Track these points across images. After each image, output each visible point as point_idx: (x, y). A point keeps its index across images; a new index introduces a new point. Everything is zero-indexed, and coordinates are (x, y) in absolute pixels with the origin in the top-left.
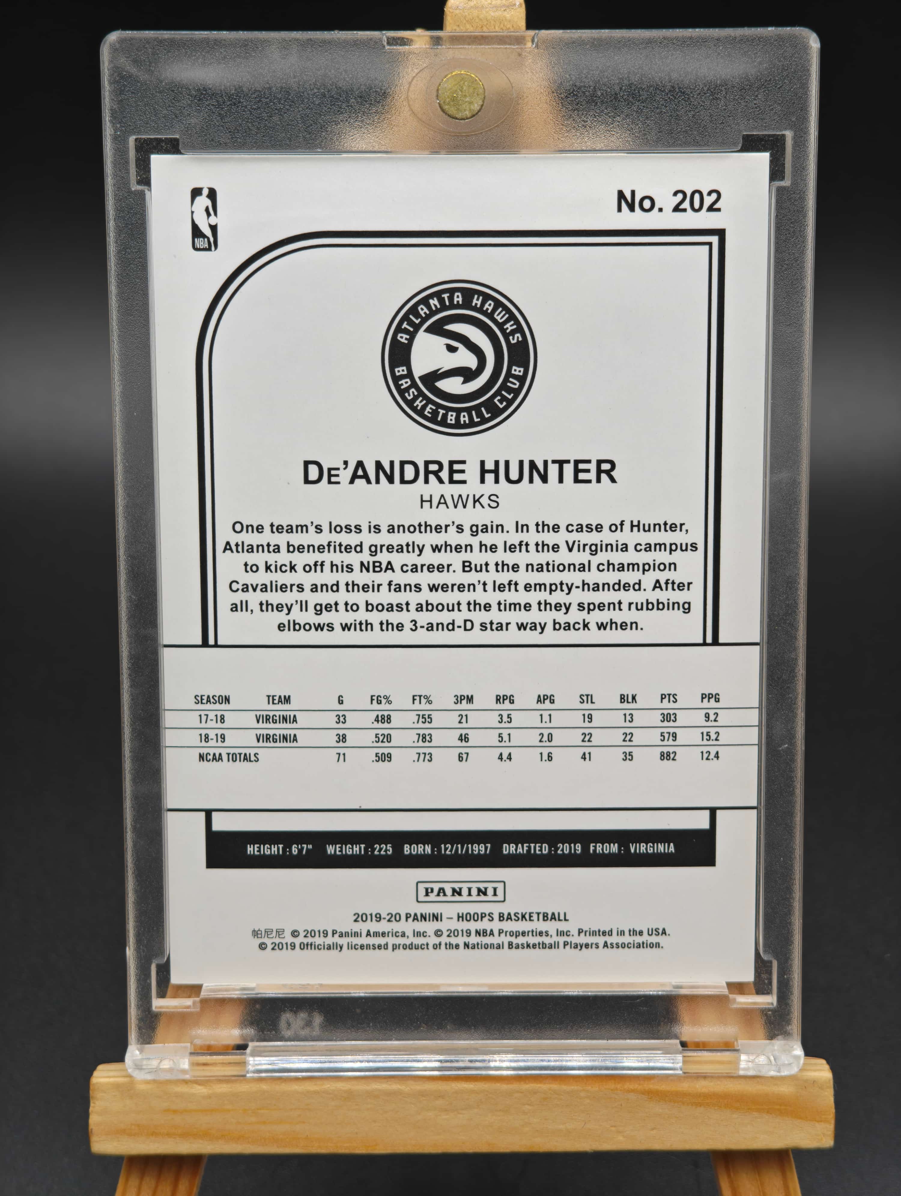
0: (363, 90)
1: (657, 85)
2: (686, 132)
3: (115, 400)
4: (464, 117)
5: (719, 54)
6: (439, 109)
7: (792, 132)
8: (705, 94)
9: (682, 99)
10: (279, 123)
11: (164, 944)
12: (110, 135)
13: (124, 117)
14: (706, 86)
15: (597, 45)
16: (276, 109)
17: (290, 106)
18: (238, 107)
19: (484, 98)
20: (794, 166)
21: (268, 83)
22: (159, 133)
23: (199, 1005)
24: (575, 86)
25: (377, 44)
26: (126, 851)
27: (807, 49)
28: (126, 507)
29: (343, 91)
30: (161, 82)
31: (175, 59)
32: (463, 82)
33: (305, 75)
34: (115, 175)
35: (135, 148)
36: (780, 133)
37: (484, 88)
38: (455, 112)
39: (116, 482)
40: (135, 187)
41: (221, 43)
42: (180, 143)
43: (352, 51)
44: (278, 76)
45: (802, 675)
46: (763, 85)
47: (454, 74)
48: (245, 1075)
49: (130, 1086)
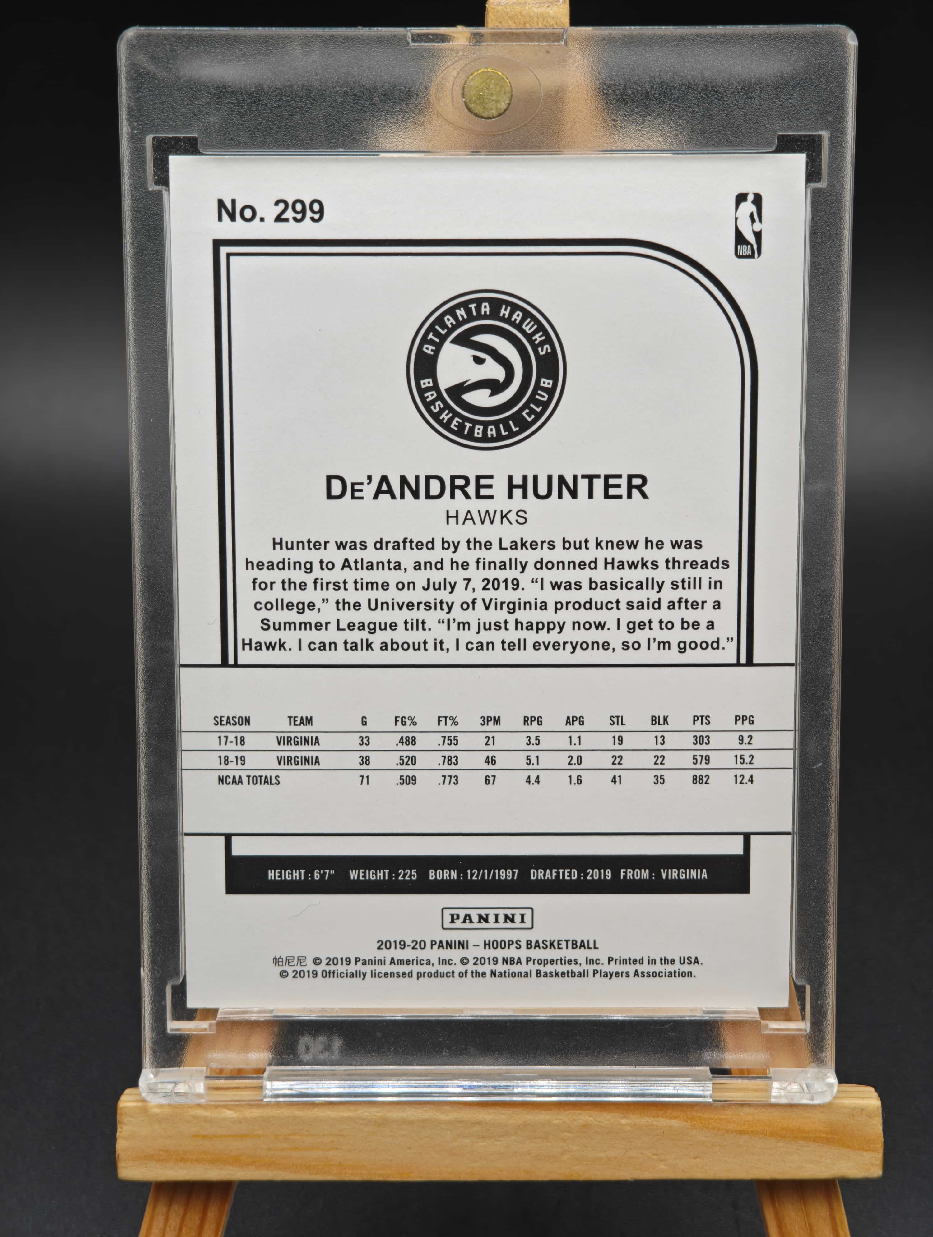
0: (387, 88)
1: (689, 83)
2: (719, 131)
3: (131, 406)
4: (491, 116)
5: (754, 51)
6: (465, 107)
7: (828, 133)
8: (739, 92)
9: (716, 98)
10: (300, 121)
11: (179, 965)
12: (127, 133)
13: (142, 115)
14: (740, 85)
15: (629, 42)
16: (297, 108)
17: (312, 104)
18: (258, 105)
19: (512, 96)
20: (830, 167)
21: (289, 81)
22: (177, 132)
23: (215, 1028)
24: (605, 84)
25: (400, 41)
26: (141, 869)
27: (844, 46)
28: (142, 515)
29: (366, 89)
30: (179, 79)
31: (194, 56)
32: (489, 80)
33: (327, 72)
34: (132, 175)
35: (153, 147)
36: (816, 133)
37: (511, 86)
38: (481, 110)
39: (131, 490)
40: (152, 187)
41: (241, 39)
42: (199, 142)
43: (376, 47)
44: (300, 73)
45: (837, 692)
46: (799, 84)
47: (480, 71)
48: (262, 1100)
49: (144, 1110)
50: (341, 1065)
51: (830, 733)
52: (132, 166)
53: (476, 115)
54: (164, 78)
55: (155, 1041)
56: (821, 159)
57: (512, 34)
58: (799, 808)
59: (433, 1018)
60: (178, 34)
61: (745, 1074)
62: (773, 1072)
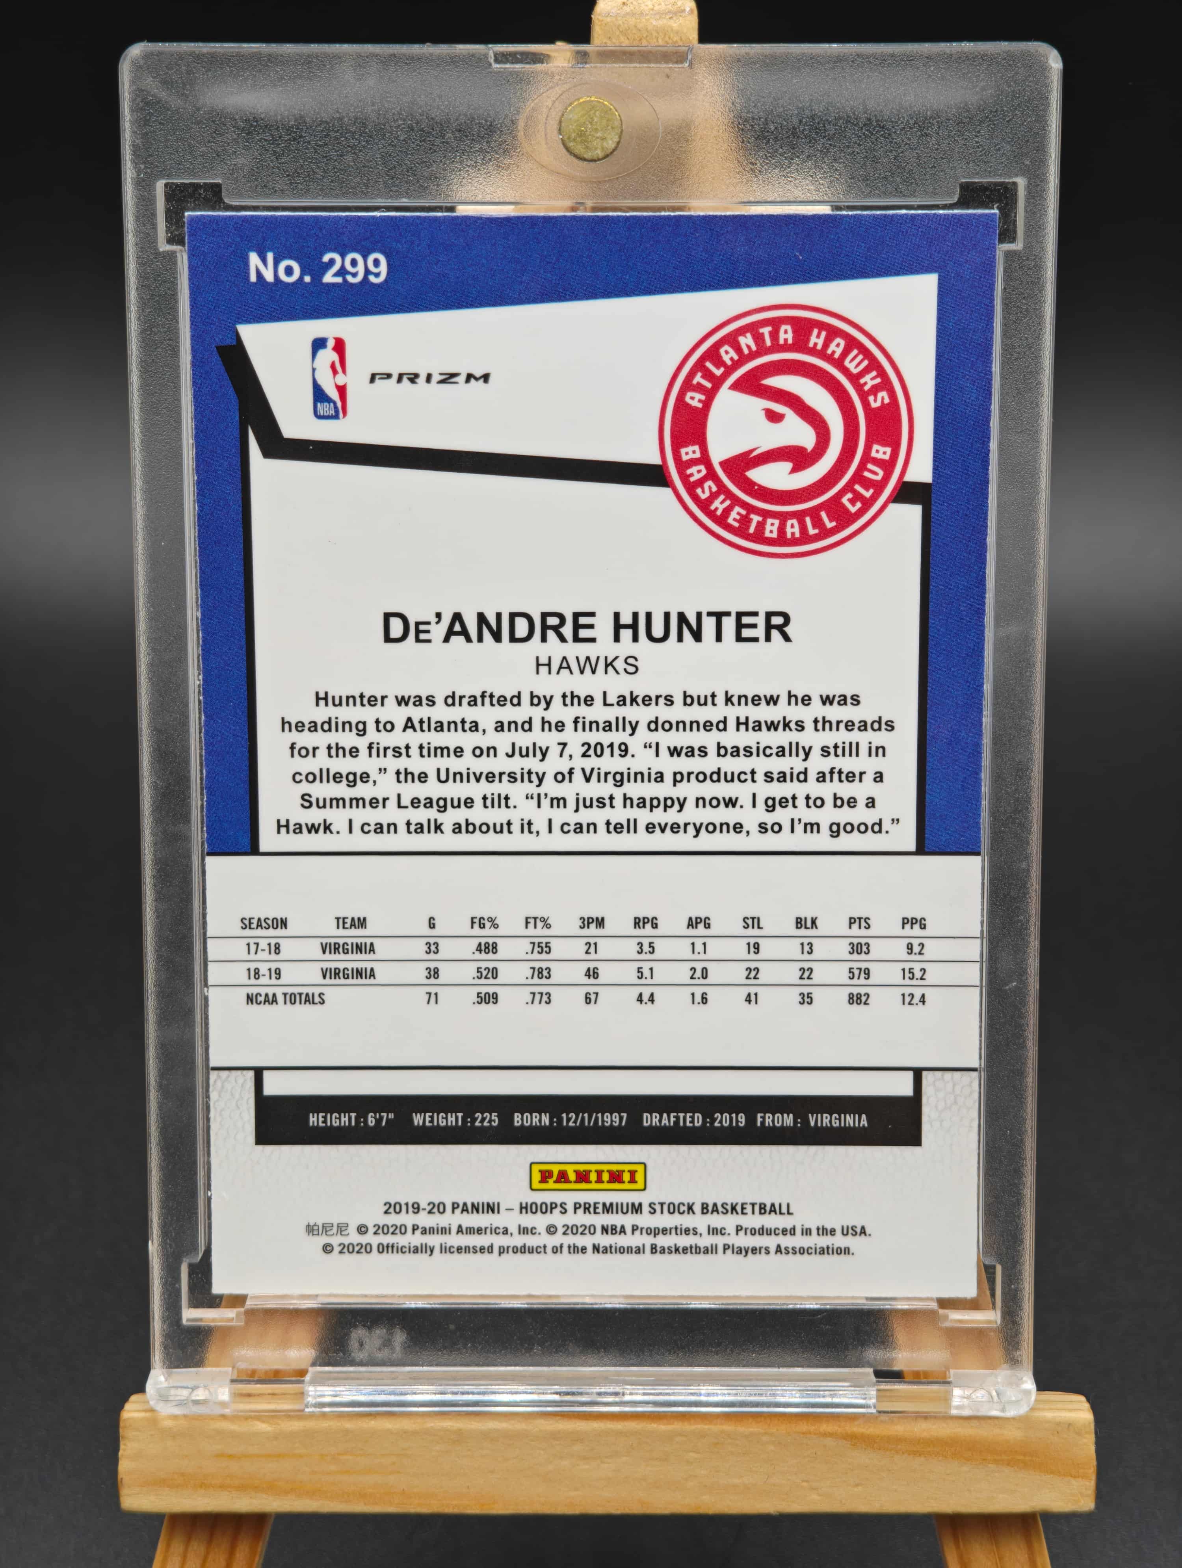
0: (463, 121)
1: (848, 117)
3: (137, 525)
5: (930, 76)
6: (562, 146)
7: (1025, 180)
8: (911, 128)
9: (881, 136)
10: (352, 164)
11: (198, 1237)
12: (131, 178)
13: (151, 156)
14: (912, 118)
15: (770, 64)
16: (349, 146)
17: (367, 142)
18: (298, 143)
19: (622, 132)
20: (1027, 224)
21: (338, 112)
22: (195, 177)
23: (243, 1317)
24: (741, 117)
25: (480, 61)
26: (149, 1116)
27: (1045, 70)
28: (151, 665)
29: (437, 123)
30: (198, 109)
31: (217, 80)
32: (593, 112)
33: (387, 101)
34: (138, 232)
35: (165, 195)
36: (1011, 180)
37: (621, 120)
38: (583, 151)
39: (137, 633)
40: (164, 247)
41: (276, 59)
42: (223, 190)
43: (448, 70)
44: (351, 102)
45: (1036, 892)
46: (987, 117)
47: (581, 100)
48: (303, 1410)
49: (153, 1420)
52: (137, 218)
55: (167, 1334)
57: (624, 53)
61: (920, 1377)
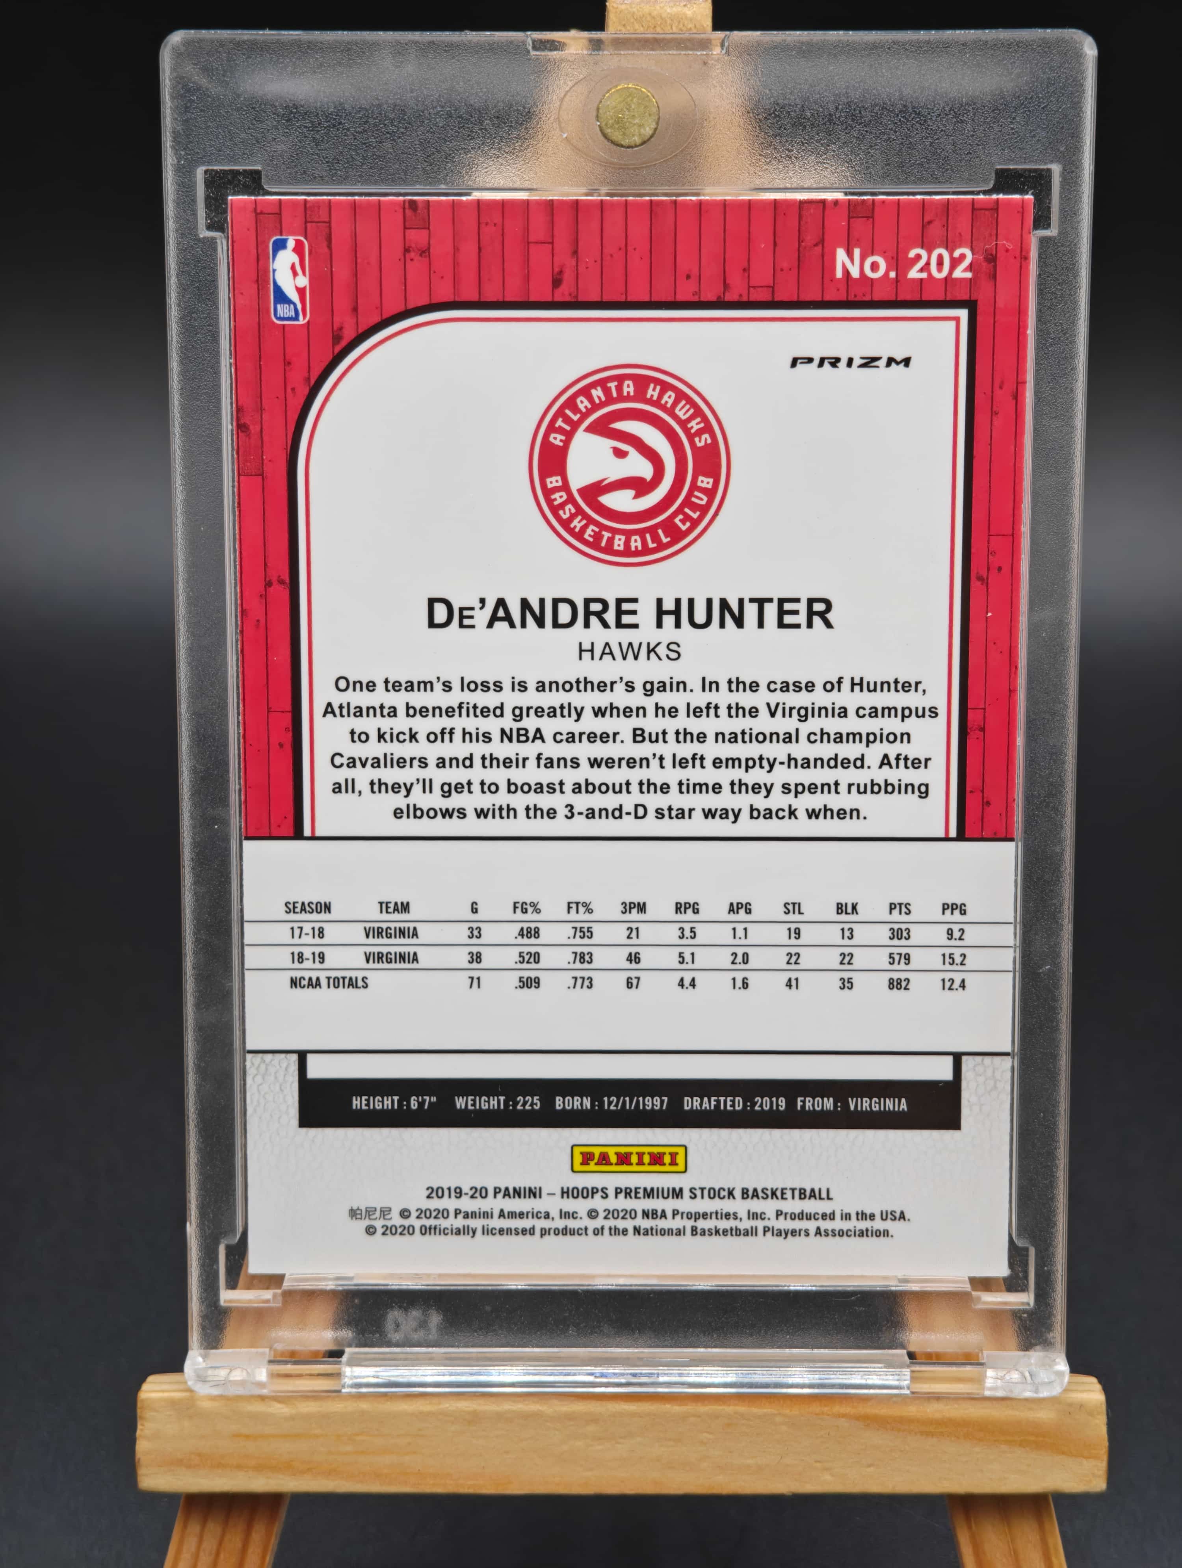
50: (440, 1346)
51: (1060, 927)
53: (613, 142)
54: (219, 95)
56: (1050, 200)
58: (1021, 1022)
59: (557, 1288)
60: (238, 39)
62: (987, 1356)
